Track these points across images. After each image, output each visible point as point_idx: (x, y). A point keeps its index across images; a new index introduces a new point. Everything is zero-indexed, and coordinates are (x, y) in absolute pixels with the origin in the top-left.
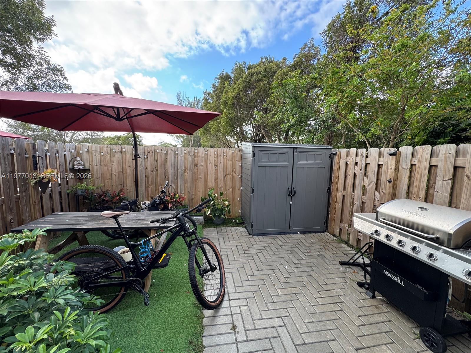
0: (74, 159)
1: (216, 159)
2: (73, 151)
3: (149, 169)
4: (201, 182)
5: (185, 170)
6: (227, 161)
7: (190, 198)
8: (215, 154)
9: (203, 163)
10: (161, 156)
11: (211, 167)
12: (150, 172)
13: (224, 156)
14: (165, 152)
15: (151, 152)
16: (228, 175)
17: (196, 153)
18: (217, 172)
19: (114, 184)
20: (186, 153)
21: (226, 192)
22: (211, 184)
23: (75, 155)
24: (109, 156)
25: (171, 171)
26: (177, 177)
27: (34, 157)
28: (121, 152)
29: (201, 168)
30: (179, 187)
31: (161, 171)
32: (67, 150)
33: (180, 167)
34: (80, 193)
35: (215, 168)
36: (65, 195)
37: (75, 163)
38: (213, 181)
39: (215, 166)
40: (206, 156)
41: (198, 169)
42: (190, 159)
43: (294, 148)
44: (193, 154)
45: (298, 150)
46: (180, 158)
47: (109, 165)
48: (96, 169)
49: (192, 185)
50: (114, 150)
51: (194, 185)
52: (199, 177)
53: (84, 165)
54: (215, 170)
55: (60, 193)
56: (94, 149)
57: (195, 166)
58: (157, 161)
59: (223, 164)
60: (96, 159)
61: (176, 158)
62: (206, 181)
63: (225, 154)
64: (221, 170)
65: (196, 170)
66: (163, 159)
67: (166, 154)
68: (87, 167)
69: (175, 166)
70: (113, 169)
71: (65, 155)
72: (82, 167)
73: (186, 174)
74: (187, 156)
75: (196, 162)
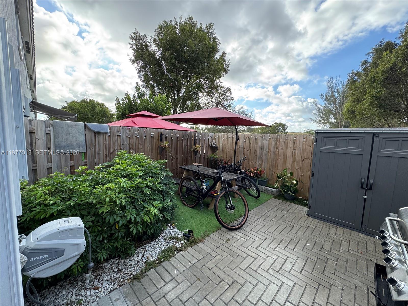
0: (212, 141)
1: (295, 144)
2: (212, 137)
3: (246, 149)
4: (280, 163)
5: (269, 152)
6: (306, 146)
7: (271, 173)
8: (294, 140)
9: (283, 147)
10: (253, 140)
11: (289, 151)
12: (246, 151)
13: (303, 141)
14: (256, 138)
15: (247, 138)
16: (306, 159)
17: (278, 139)
18: (295, 155)
19: (228, 156)
20: (270, 139)
21: (303, 175)
22: (289, 165)
23: (213, 139)
24: (227, 140)
25: (259, 151)
26: (262, 156)
27: (195, 139)
28: (232, 138)
29: (281, 151)
30: (263, 163)
31: (253, 150)
32: (210, 136)
33: (265, 149)
34: (212, 159)
35: (294, 152)
36: (206, 160)
37: (212, 143)
38: (291, 163)
39: (294, 149)
40: (287, 142)
41: (278, 151)
42: (273, 143)
43: (373, 133)
44: (275, 140)
45: (380, 136)
46: (266, 143)
47: (226, 145)
48: (220, 147)
49: (273, 164)
50: (229, 137)
51: (275, 164)
52: (279, 158)
53: (216, 145)
54: (293, 154)
55: (204, 157)
56: (221, 136)
57: (276, 149)
58: (251, 144)
59: (302, 148)
60: (221, 141)
61: (263, 142)
62: (285, 162)
63: (304, 140)
64: (299, 154)
65: (277, 152)
66: (254, 143)
67: (257, 139)
68: (217, 146)
69: (262, 148)
70: (228, 148)
71: (208, 139)
72: (215, 145)
73: (269, 154)
74: (271, 141)
75: (278, 146)
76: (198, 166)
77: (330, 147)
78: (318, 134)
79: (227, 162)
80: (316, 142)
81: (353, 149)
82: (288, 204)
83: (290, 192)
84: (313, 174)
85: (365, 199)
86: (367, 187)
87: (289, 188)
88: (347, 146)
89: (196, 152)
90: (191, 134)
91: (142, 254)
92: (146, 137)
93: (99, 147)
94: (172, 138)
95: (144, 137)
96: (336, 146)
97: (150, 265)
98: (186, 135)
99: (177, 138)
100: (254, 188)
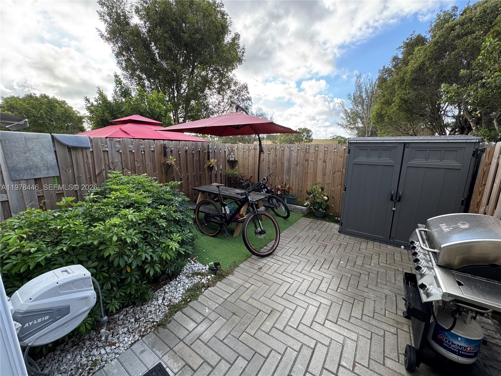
0: (230, 154)
1: (326, 155)
2: (229, 148)
3: (271, 162)
4: (310, 176)
5: (297, 165)
6: (338, 157)
7: (300, 189)
8: (325, 150)
9: (313, 159)
10: (280, 152)
11: (320, 163)
12: (271, 165)
13: (334, 152)
14: (283, 149)
15: (273, 149)
16: (337, 171)
17: (308, 150)
18: (326, 168)
19: (250, 172)
20: (299, 149)
21: (333, 189)
22: (319, 180)
23: (231, 151)
24: (247, 152)
25: (286, 164)
26: (290, 170)
27: (208, 152)
28: (254, 149)
29: (311, 163)
30: (291, 179)
31: (279, 164)
32: (226, 148)
33: (293, 162)
34: (230, 176)
35: (324, 164)
36: (223, 176)
37: (230, 156)
38: (321, 177)
39: (324, 161)
40: (317, 152)
41: (308, 164)
42: (302, 154)
43: (404, 142)
44: (305, 150)
45: (411, 145)
46: (294, 154)
47: (247, 158)
48: (240, 162)
49: (302, 179)
50: (250, 148)
51: (304, 178)
52: (309, 171)
53: (235, 158)
54: (324, 166)
55: (221, 174)
56: (240, 147)
57: (306, 161)
58: (277, 156)
59: (333, 160)
60: (241, 153)
61: (290, 154)
62: (315, 176)
63: (335, 150)
64: (330, 166)
65: (306, 165)
66: (281, 155)
67: (283, 150)
68: (236, 160)
69: (289, 161)
70: (249, 162)
71: (225, 151)
72: (233, 159)
73: (298, 168)
74: (299, 152)
75: (307, 157)
76: (218, 187)
77: (362, 159)
78: (352, 145)
79: (250, 179)
80: (349, 153)
81: (385, 160)
82: (319, 222)
83: (320, 210)
84: (346, 188)
85: (394, 211)
86: (396, 199)
87: (320, 204)
88: (379, 157)
89: (211, 168)
90: (203, 146)
91: (162, 297)
92: (144, 151)
93: (77, 168)
94: (180, 152)
95: (142, 151)
96: (368, 157)
97: (174, 309)
98: (196, 147)
99: (186, 151)
100: (283, 208)
